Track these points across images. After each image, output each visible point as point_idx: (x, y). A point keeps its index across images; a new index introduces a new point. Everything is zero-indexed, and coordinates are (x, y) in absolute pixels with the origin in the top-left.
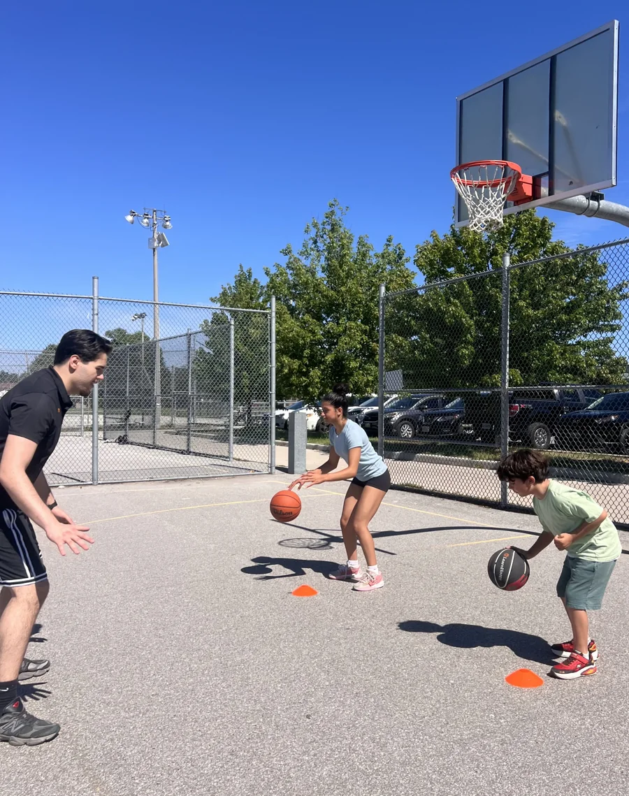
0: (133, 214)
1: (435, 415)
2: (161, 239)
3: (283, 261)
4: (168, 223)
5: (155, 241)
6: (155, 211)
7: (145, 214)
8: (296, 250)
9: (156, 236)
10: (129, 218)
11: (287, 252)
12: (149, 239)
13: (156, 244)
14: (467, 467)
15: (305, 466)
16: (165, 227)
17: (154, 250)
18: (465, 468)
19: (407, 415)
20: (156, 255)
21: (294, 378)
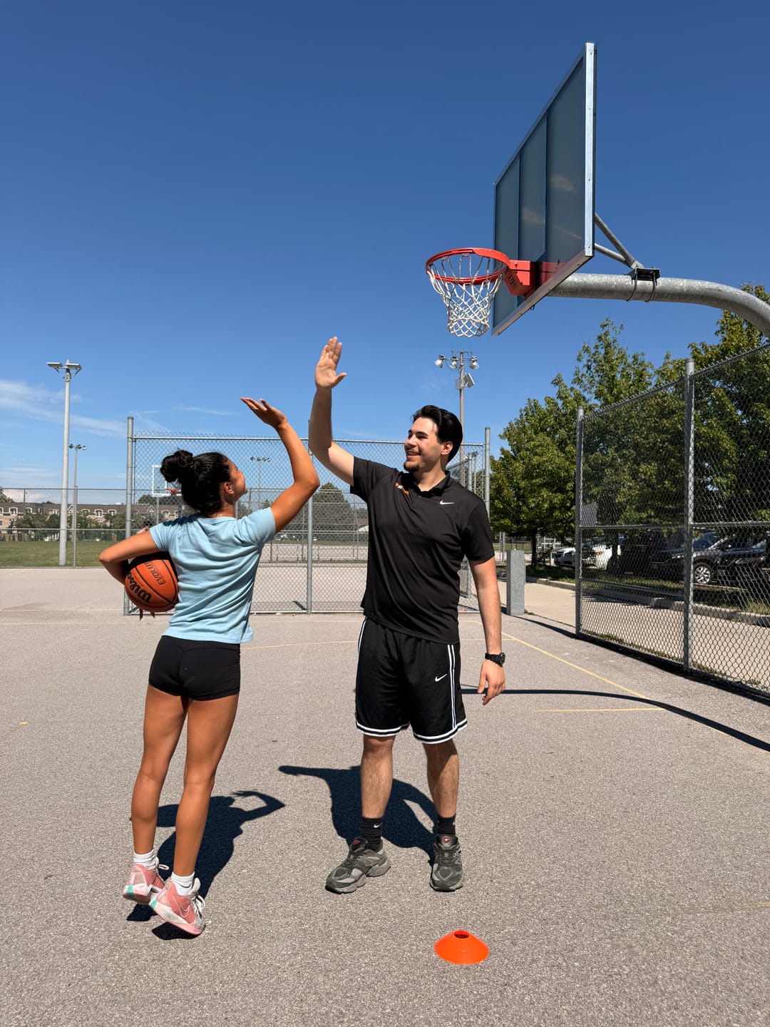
0: (442, 358)
1: (735, 556)
2: (467, 379)
3: (553, 392)
4: (475, 364)
5: (461, 382)
6: (461, 353)
7: (454, 358)
8: (568, 381)
9: (462, 377)
10: (439, 362)
11: (557, 382)
12: (456, 381)
13: (462, 385)
14: (721, 618)
15: (523, 607)
16: (472, 367)
17: (460, 390)
18: (718, 620)
19: (701, 556)
20: (462, 396)
21: (556, 513)
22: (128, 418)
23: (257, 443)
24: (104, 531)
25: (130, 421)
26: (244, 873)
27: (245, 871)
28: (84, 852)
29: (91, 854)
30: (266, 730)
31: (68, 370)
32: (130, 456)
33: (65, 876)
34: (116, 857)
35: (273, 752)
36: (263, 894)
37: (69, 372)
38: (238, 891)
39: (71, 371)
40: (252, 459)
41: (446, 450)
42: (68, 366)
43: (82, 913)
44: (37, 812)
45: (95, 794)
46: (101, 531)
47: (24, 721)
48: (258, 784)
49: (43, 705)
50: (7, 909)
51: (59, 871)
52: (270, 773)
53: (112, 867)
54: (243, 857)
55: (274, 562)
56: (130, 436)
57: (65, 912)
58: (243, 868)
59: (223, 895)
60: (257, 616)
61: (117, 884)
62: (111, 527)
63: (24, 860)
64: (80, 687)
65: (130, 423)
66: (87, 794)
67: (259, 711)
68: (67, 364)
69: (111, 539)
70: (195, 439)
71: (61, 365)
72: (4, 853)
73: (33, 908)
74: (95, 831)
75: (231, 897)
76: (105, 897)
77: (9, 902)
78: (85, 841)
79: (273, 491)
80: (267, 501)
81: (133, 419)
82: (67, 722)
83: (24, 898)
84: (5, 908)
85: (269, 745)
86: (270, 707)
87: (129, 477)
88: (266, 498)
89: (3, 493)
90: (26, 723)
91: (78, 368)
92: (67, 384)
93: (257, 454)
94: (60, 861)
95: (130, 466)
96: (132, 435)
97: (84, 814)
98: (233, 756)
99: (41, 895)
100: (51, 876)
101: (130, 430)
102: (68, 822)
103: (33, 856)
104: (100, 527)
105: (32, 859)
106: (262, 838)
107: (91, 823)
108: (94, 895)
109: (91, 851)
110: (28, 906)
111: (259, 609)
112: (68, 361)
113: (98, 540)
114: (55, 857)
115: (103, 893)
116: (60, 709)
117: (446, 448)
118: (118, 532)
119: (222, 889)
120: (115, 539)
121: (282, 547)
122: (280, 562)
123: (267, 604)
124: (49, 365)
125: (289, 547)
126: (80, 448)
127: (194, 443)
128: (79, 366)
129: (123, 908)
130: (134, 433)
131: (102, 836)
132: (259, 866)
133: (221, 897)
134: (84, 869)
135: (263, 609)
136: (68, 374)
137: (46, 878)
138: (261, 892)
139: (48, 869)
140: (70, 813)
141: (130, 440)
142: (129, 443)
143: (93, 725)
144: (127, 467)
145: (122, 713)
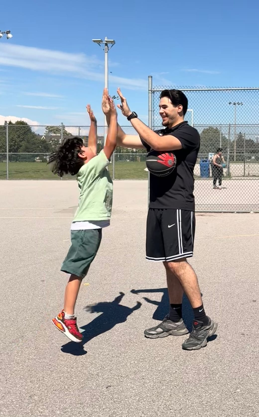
22: (149, 77)
23: (238, 92)
24: (132, 155)
25: (150, 78)
26: (238, 392)
27: (239, 390)
28: (131, 371)
29: (135, 373)
30: (248, 293)
31: (106, 44)
32: (150, 103)
33: (119, 387)
34: (152, 376)
35: (254, 309)
36: (252, 407)
37: (107, 46)
38: (235, 403)
39: (109, 45)
40: (230, 103)
41: (180, 110)
42: (106, 41)
43: (132, 412)
44: (99, 344)
45: (136, 333)
46: (130, 155)
47: (87, 283)
48: (244, 331)
49: (98, 272)
50: (84, 407)
51: (115, 383)
52: (252, 323)
53: (149, 382)
54: (237, 381)
55: (247, 176)
56: (150, 90)
57: (121, 410)
58: (237, 388)
59: (224, 406)
60: (237, 214)
61: (154, 394)
62: (136, 152)
63: (92, 375)
64: (122, 260)
65: (150, 80)
66: (130, 333)
67: (242, 280)
68: (106, 40)
69: (136, 160)
70: (193, 91)
71: (101, 41)
72: (79, 370)
73: (100, 407)
74: (137, 358)
75: (230, 408)
76: (146, 402)
77: (85, 402)
78: (130, 364)
79: (244, 126)
80: (240, 133)
81: (152, 77)
82: (115, 283)
83: (94, 400)
84: (82, 406)
85: (251, 304)
86: (249, 277)
87: (150, 118)
88: (240, 131)
89: (65, 129)
90: (88, 284)
91: (113, 43)
92: (106, 54)
93: (233, 100)
94: (116, 377)
95: (150, 110)
96: (152, 89)
97: (129, 346)
98: (227, 310)
99: (105, 399)
100: (110, 386)
101: (150, 85)
102: (119, 351)
103: (98, 373)
104: (129, 152)
105: (98, 375)
106: (249, 368)
107: (134, 353)
108: (139, 401)
109: (135, 371)
110: (97, 405)
111: (238, 209)
112: (106, 38)
113: (128, 161)
114: (112, 374)
115: (145, 399)
116: (110, 275)
117: (180, 108)
118: (141, 155)
119: (224, 402)
120: (139, 160)
121: (252, 165)
122: (251, 176)
123: (244, 206)
124: (94, 41)
125: (256, 166)
126: (115, 98)
127: (193, 93)
128: (114, 41)
129: (158, 410)
130: (153, 87)
131: (142, 362)
132: (249, 387)
133: (224, 407)
134: (131, 383)
135: (241, 209)
136: (106, 47)
137: (107, 388)
138: (250, 405)
139: (108, 382)
140: (120, 345)
141: (150, 92)
142: (150, 94)
143: (131, 286)
144: (149, 111)
145: (150, 279)
